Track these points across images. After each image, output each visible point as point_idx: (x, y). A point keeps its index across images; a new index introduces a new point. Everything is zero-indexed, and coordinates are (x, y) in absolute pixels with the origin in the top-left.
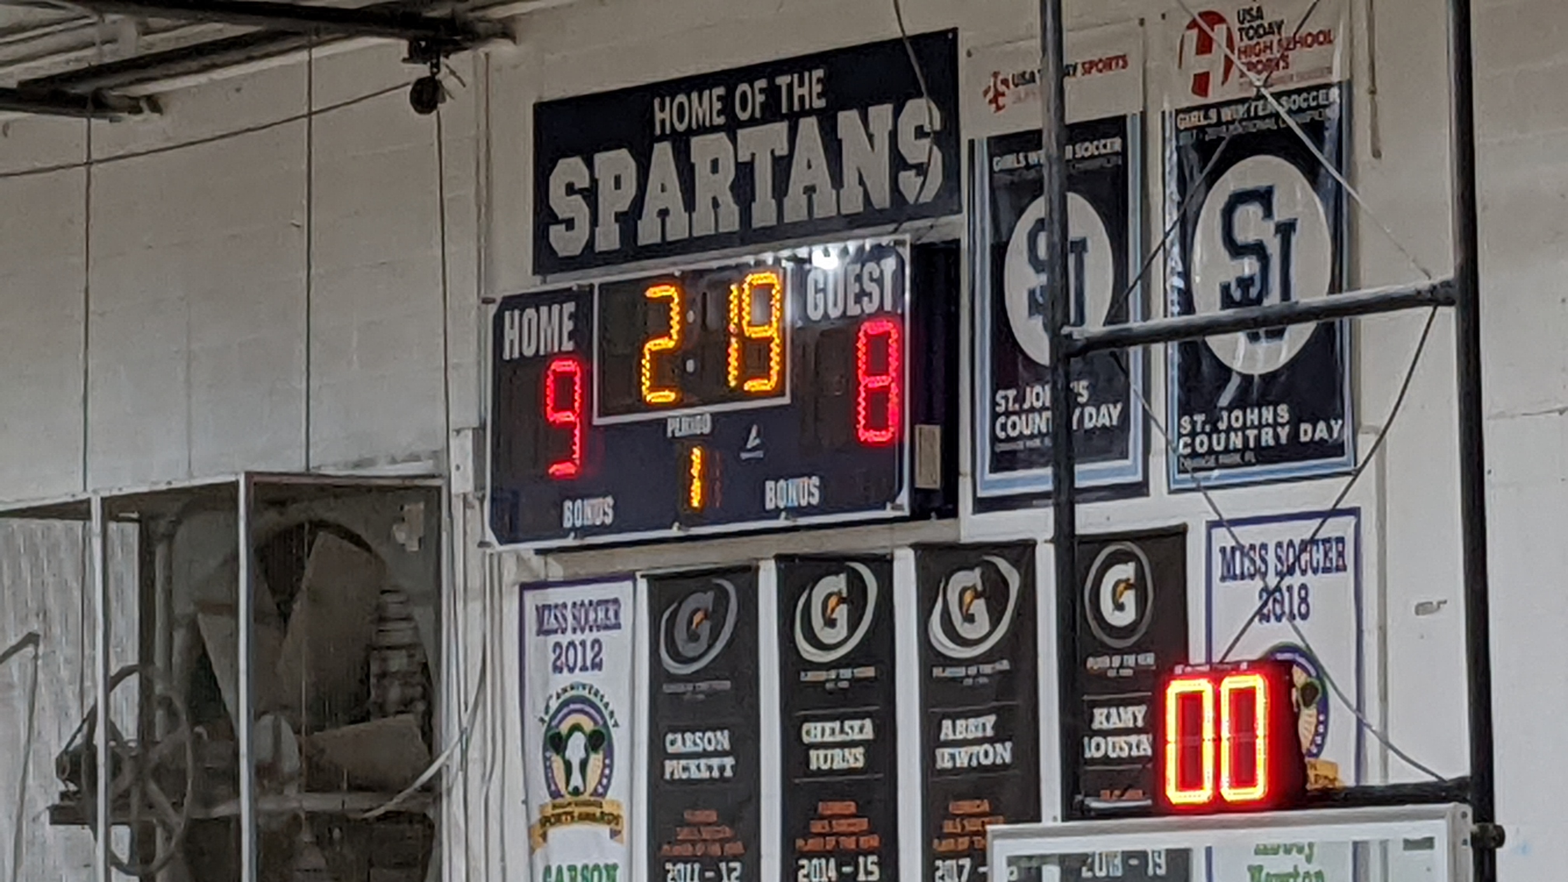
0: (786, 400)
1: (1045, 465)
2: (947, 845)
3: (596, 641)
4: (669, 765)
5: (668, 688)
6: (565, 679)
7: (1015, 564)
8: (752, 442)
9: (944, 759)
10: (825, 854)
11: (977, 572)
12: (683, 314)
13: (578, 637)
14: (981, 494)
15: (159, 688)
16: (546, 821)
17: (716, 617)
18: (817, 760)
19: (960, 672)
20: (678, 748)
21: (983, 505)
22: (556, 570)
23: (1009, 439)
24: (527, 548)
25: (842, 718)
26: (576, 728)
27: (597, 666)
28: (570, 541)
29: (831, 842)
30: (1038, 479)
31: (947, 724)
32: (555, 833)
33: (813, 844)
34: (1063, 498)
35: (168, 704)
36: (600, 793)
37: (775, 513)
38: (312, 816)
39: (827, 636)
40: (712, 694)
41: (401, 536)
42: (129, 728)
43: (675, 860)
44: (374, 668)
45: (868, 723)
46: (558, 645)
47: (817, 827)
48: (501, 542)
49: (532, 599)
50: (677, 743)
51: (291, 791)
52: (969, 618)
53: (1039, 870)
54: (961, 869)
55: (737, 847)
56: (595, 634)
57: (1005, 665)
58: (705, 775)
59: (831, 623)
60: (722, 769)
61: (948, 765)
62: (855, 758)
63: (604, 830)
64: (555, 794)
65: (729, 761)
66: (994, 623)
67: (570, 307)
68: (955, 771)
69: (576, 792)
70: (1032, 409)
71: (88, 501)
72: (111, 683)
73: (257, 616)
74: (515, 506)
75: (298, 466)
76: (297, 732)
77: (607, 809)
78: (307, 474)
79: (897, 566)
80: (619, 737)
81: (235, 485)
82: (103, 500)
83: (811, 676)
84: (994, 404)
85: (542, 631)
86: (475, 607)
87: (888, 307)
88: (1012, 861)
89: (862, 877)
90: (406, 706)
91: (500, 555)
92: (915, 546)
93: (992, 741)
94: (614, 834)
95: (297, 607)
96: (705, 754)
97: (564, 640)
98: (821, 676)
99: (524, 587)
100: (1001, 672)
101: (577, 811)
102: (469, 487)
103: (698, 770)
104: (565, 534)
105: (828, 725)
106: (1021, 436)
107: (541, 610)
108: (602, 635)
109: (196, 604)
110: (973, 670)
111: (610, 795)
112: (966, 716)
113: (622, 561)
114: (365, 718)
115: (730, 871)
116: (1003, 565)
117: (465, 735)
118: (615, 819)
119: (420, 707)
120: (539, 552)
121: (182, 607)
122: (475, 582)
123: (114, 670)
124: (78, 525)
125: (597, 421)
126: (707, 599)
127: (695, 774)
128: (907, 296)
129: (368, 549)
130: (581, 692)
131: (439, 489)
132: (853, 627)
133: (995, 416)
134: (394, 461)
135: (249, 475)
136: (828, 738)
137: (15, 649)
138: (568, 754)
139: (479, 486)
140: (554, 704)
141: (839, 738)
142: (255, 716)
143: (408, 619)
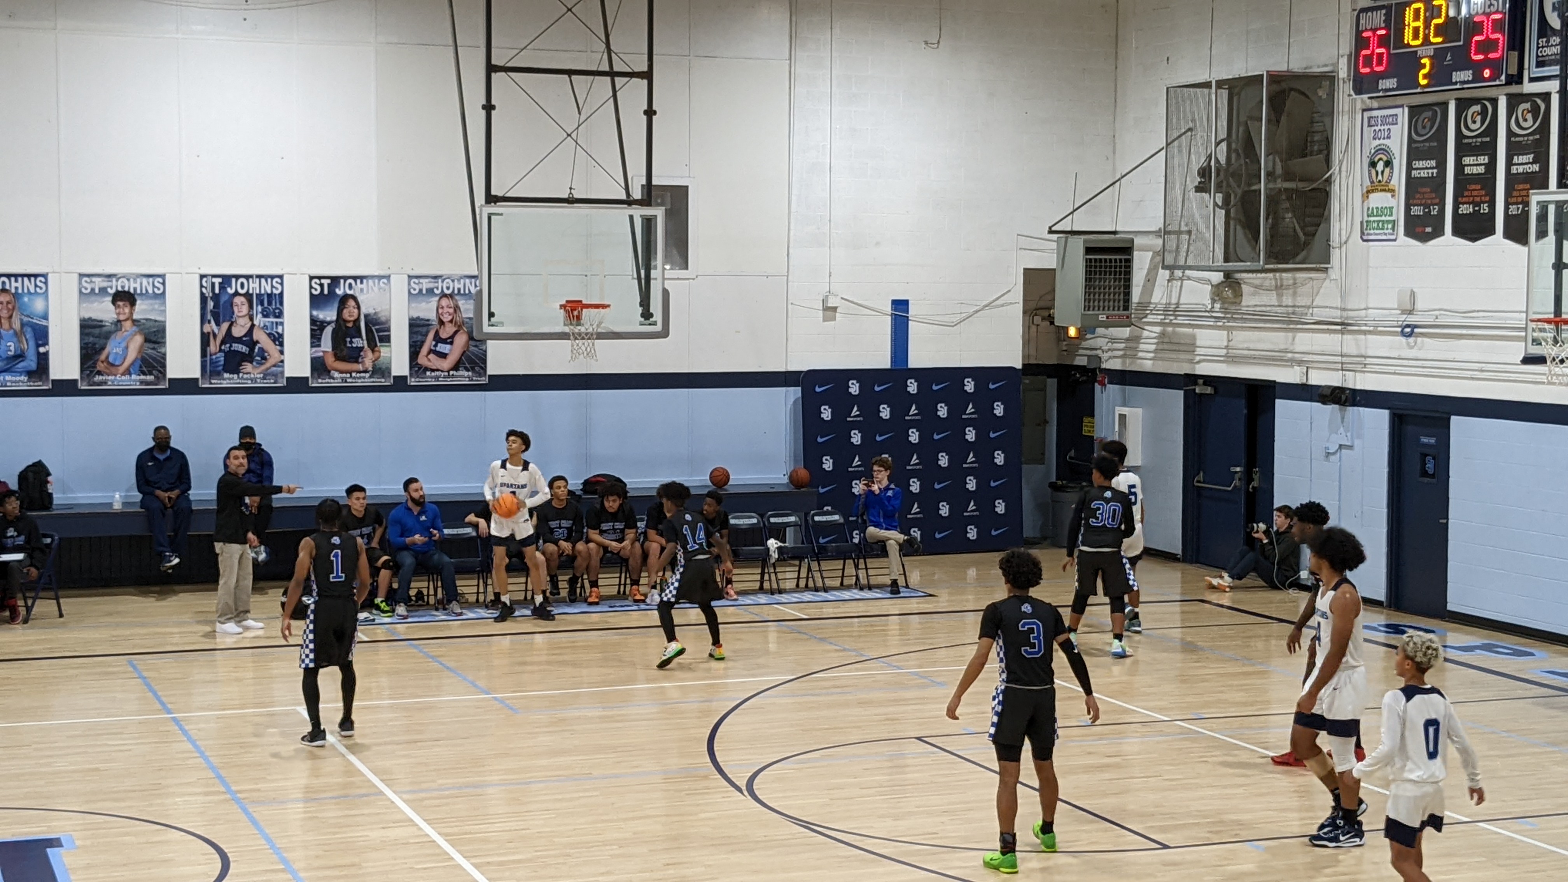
0: (1461, 43)
1: (1556, 65)
2: (1514, 200)
3: (1389, 129)
4: (1414, 172)
5: (1414, 145)
6: (1377, 142)
7: (1543, 101)
8: (1449, 58)
9: (1514, 169)
10: (1469, 203)
11: (1529, 104)
12: (1425, 13)
13: (1382, 128)
14: (1532, 76)
15: (1234, 146)
16: (1368, 192)
17: (1433, 120)
18: (1467, 170)
19: (1521, 139)
20: (1417, 166)
21: (1532, 80)
22: (1375, 104)
23: (1543, 56)
24: (1365, 97)
25: (1477, 155)
26: (1381, 159)
27: (1389, 137)
28: (1381, 94)
29: (1471, 199)
30: (1556, 70)
31: (1516, 157)
32: (1371, 196)
33: (1464, 200)
34: (1563, 75)
35: (1236, 151)
36: (1388, 182)
37: (1456, 83)
38: (1286, 190)
39: (1473, 127)
40: (1430, 147)
41: (1320, 93)
42: (1223, 160)
43: (1414, 206)
44: (1309, 139)
45: (1486, 157)
46: (1375, 130)
47: (1466, 194)
48: (1356, 94)
49: (1366, 114)
50: (1417, 164)
51: (1279, 180)
52: (1525, 120)
53: (1547, 207)
54: (1518, 209)
55: (1437, 201)
56: (1389, 127)
57: (1538, 137)
58: (1426, 175)
59: (1474, 122)
60: (1432, 173)
61: (1515, 172)
62: (1481, 170)
63: (1389, 195)
64: (1372, 182)
65: (1435, 171)
66: (1534, 123)
67: (1384, 12)
68: (1518, 174)
69: (1380, 181)
70: (1552, 45)
71: (1211, 82)
72: (1217, 144)
73: (1269, 121)
74: (1361, 82)
75: (1285, 69)
76: (1281, 161)
77: (1390, 187)
78: (1288, 71)
79: (1500, 102)
80: (1396, 163)
81: (1262, 75)
82: (1217, 82)
83: (1466, 141)
84: (1538, 43)
85: (1370, 126)
86: (1346, 117)
87: (1500, 9)
88: (1538, 203)
89: (1482, 211)
90: (1320, 152)
91: (1355, 99)
92: (1507, 95)
93: (1532, 163)
94: (1393, 196)
95: (1283, 118)
96: (1427, 168)
97: (1377, 128)
98: (1470, 141)
99: (1364, 110)
100: (1537, 139)
101: (1379, 188)
102: (1346, 75)
103: (1424, 174)
104: (1379, 91)
105: (1472, 158)
106: (1547, 55)
107: (1370, 118)
108: (1391, 127)
109: (1248, 117)
110: (1526, 138)
111: (1392, 182)
112: (1523, 155)
113: (1399, 100)
114: (1305, 156)
115: (1434, 209)
116: (1539, 101)
117: (1341, 162)
118: (1393, 191)
119: (1325, 152)
120: (1370, 98)
121: (1243, 119)
122: (1346, 108)
123: (1219, 139)
124: (1206, 91)
125: (1392, 52)
126: (1429, 114)
127: (1422, 175)
128: (1507, 5)
129: (1307, 97)
130: (1382, 147)
131: (1334, 77)
132: (1482, 124)
133: (1538, 48)
134: (1319, 67)
135: (1268, 72)
136: (1472, 163)
137: (1185, 133)
138: (1378, 168)
139: (1349, 75)
140: (1373, 151)
141: (1476, 162)
142: (1267, 156)
143: (1322, 122)
